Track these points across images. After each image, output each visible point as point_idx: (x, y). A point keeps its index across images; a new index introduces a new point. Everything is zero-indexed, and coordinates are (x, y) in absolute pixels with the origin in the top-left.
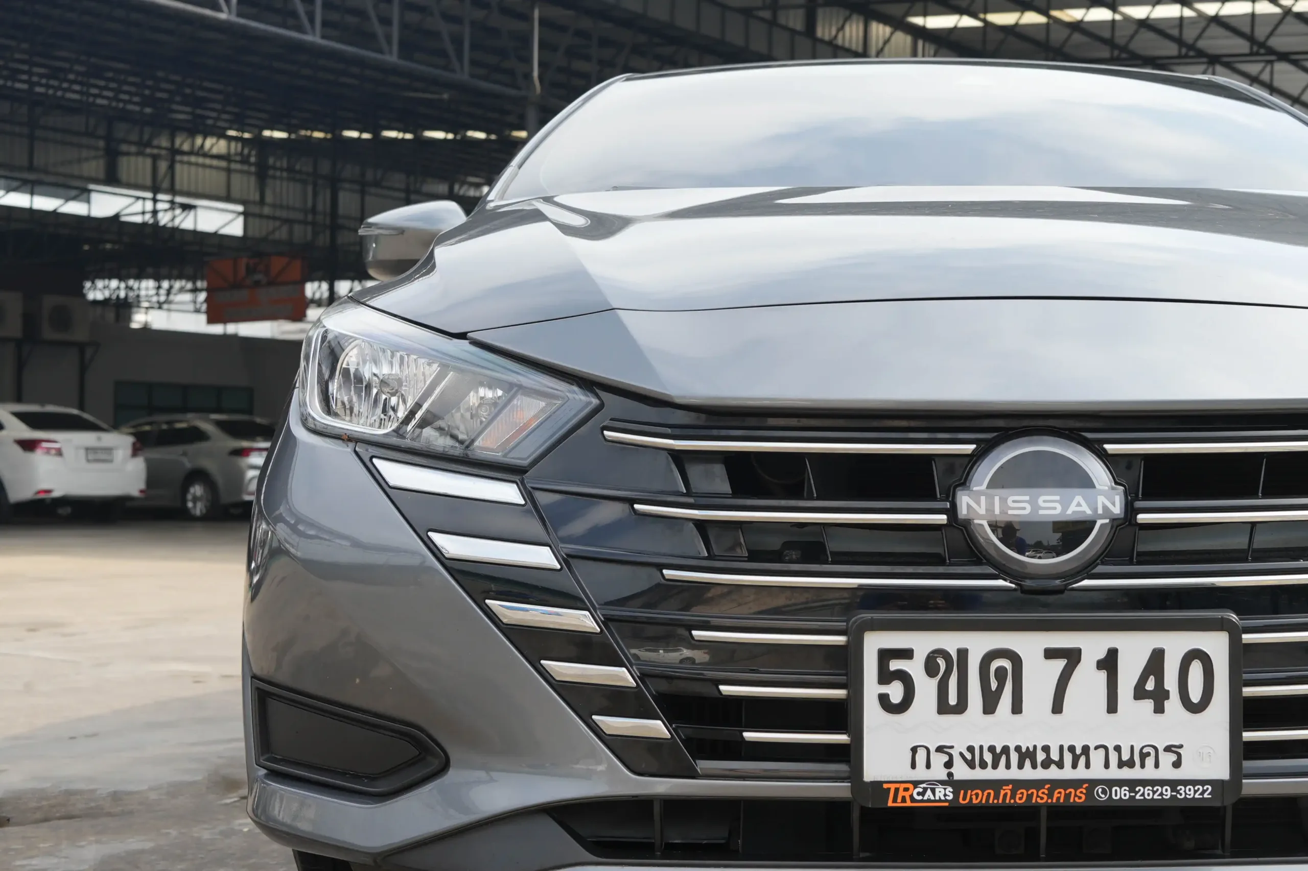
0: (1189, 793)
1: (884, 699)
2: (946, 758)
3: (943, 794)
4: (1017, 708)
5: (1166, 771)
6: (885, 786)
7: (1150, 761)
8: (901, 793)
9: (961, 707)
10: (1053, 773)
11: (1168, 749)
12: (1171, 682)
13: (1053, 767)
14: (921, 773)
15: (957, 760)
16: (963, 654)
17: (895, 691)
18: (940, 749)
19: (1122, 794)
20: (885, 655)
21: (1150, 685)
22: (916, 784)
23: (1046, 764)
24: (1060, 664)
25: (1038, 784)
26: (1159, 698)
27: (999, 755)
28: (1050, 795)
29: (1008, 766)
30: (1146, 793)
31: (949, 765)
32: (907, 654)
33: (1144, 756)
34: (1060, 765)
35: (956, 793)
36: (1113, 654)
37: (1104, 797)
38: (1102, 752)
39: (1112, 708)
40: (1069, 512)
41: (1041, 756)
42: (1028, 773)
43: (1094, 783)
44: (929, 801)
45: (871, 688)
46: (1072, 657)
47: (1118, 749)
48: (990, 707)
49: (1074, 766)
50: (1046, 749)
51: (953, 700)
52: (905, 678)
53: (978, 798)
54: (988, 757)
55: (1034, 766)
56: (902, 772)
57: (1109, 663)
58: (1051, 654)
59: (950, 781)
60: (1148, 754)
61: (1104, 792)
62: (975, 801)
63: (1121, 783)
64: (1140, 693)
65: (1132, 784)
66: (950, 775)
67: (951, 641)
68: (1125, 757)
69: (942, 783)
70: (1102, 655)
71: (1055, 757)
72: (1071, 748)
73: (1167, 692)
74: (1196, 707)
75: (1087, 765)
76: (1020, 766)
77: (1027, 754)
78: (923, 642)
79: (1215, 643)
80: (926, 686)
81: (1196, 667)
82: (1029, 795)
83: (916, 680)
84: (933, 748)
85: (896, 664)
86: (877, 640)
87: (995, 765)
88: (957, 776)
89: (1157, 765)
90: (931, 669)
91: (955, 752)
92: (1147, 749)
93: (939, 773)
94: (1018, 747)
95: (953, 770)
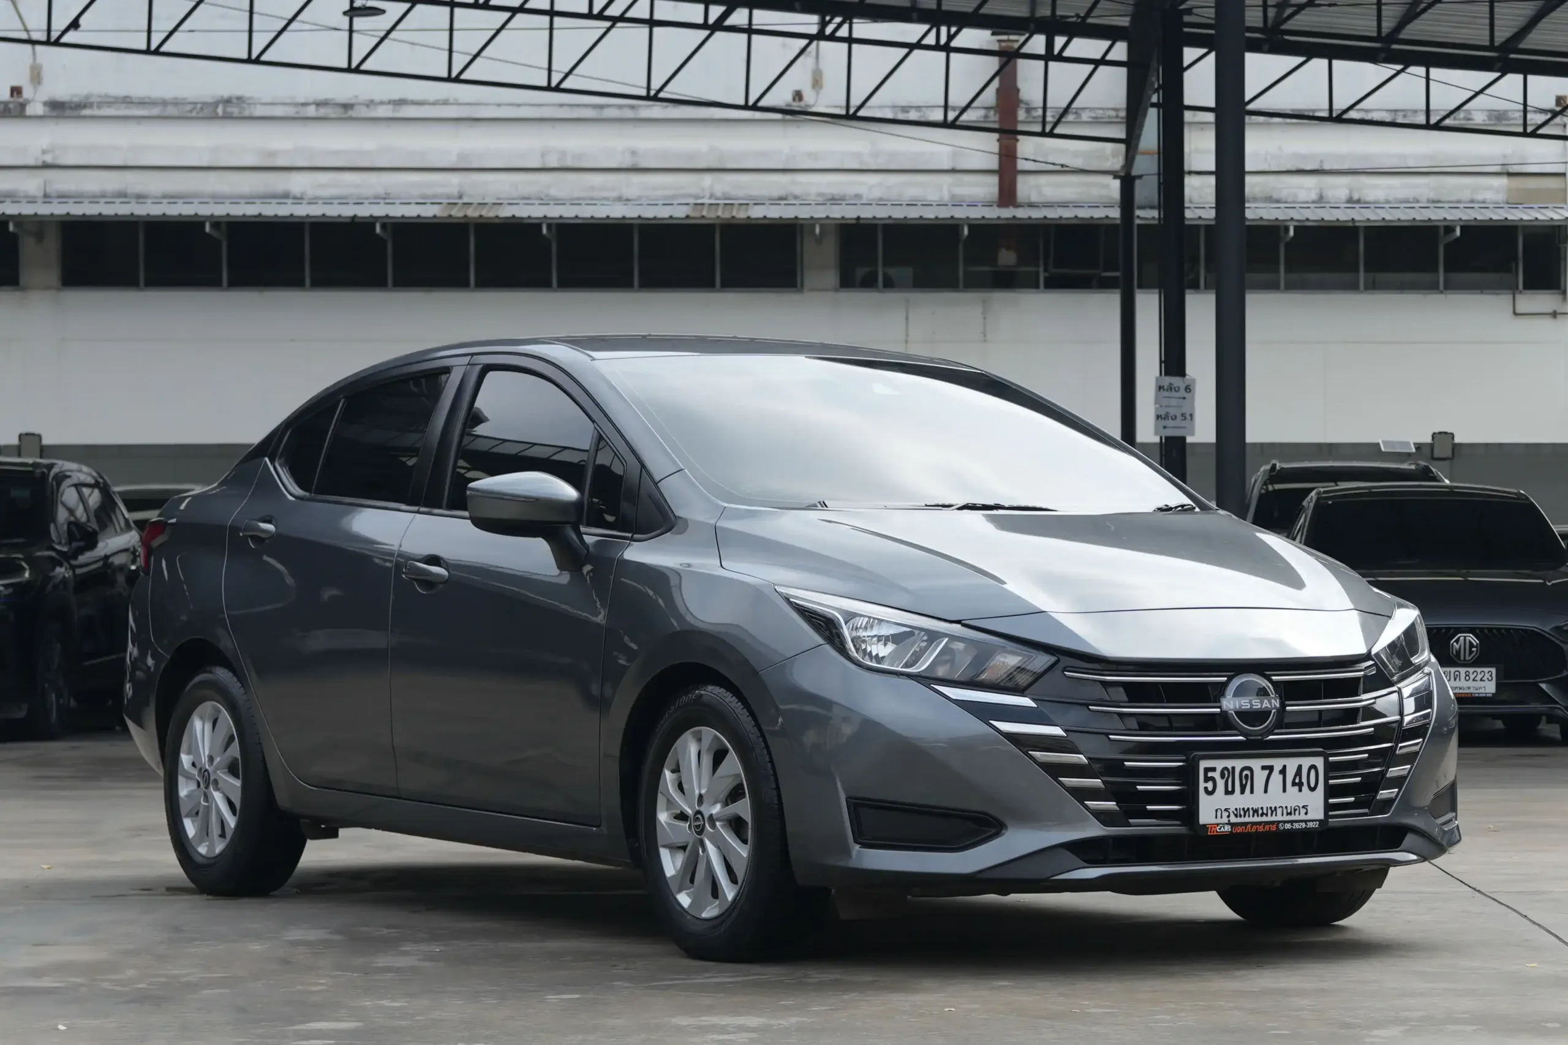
0: (1311, 825)
1: (1206, 789)
2: (1227, 814)
3: (1227, 828)
4: (1252, 792)
5: (1303, 817)
6: (1208, 826)
7: (1297, 812)
8: (1213, 829)
9: (1233, 792)
10: (1264, 819)
11: (1303, 807)
12: (1304, 780)
13: (1264, 816)
14: (1219, 820)
15: (1232, 815)
16: (1233, 768)
17: (1210, 785)
18: (1226, 810)
19: (1288, 826)
20: (1207, 770)
21: (1297, 781)
22: (1218, 825)
23: (1262, 814)
24: (1267, 772)
25: (1260, 823)
26: (1300, 785)
27: (1246, 811)
28: (1264, 828)
29: (1249, 816)
30: (1297, 826)
31: (1229, 816)
32: (1214, 769)
33: (1295, 810)
34: (1267, 815)
35: (1232, 828)
36: (1285, 767)
37: (1282, 828)
38: (1281, 808)
39: (1284, 790)
41: (1260, 812)
42: (1256, 819)
43: (1279, 822)
44: (1222, 832)
45: (1202, 785)
46: (1270, 769)
47: (1286, 807)
48: (1243, 792)
49: (1272, 815)
50: (1262, 808)
51: (1230, 789)
52: (1213, 779)
53: (1239, 830)
54: (1242, 813)
55: (1258, 816)
56: (1212, 820)
57: (1283, 771)
58: (1264, 768)
59: (1229, 823)
60: (1296, 809)
61: (1282, 826)
62: (1238, 831)
63: (1288, 822)
64: (1294, 784)
65: (1292, 822)
66: (1229, 821)
67: (1229, 763)
68: (1289, 811)
69: (1227, 824)
70: (1281, 768)
71: (1265, 812)
72: (1271, 808)
73: (1303, 783)
74: (1312, 789)
75: (1276, 815)
76: (1253, 816)
77: (1255, 811)
78: (1220, 764)
79: (1319, 762)
80: (1221, 783)
81: (1313, 772)
82: (1257, 828)
83: (1217, 781)
84: (1223, 810)
85: (1210, 774)
86: (1204, 764)
87: (1245, 816)
88: (1232, 821)
89: (1299, 814)
90: (1222, 776)
91: (1231, 811)
92: (1296, 808)
93: (1225, 820)
94: (1252, 808)
95: (1230, 818)
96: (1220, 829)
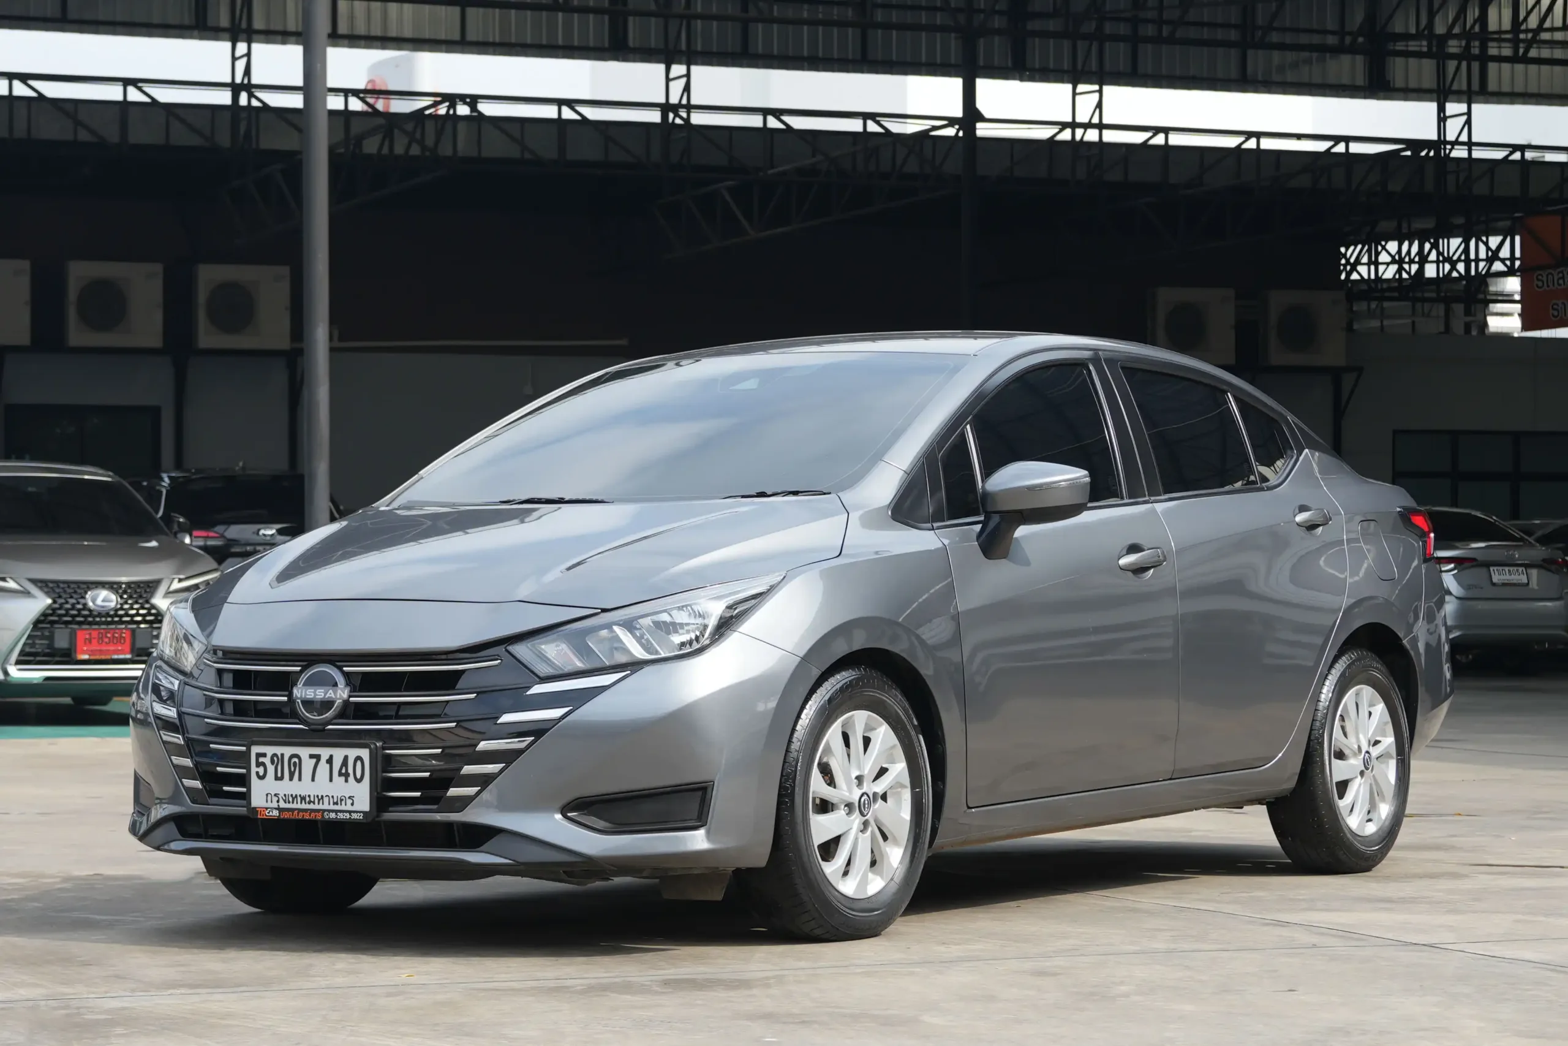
0: (355, 816)
1: (257, 773)
2: (277, 799)
3: (276, 813)
4: (300, 779)
5: (349, 807)
6: (257, 809)
7: (343, 803)
8: (262, 812)
9: (282, 778)
10: (311, 806)
11: (349, 798)
12: (350, 771)
13: (312, 804)
14: (269, 805)
15: (281, 800)
16: (282, 755)
17: (261, 770)
18: (275, 795)
19: (333, 815)
20: (259, 755)
21: (344, 771)
22: (267, 808)
23: (310, 802)
24: (314, 761)
25: (306, 810)
26: (347, 775)
27: (294, 797)
28: (310, 815)
29: (297, 803)
30: (341, 816)
31: (278, 801)
32: (264, 755)
33: (341, 800)
34: (314, 803)
35: (279, 813)
36: (331, 757)
37: (327, 817)
38: (327, 797)
39: (331, 780)
40: (327, 697)
41: (308, 799)
42: (304, 806)
43: (324, 811)
44: (271, 816)
45: (254, 769)
46: (317, 757)
47: (333, 797)
48: (291, 779)
49: (319, 804)
50: (309, 796)
51: (279, 775)
52: (263, 764)
53: (286, 815)
54: (291, 799)
55: (305, 803)
56: (265, 805)
57: (330, 761)
58: (312, 756)
59: (278, 809)
60: (343, 800)
61: (327, 815)
62: (286, 817)
63: (332, 811)
64: (340, 774)
65: (336, 812)
66: (278, 806)
67: (278, 750)
68: (335, 801)
69: (275, 809)
70: (328, 757)
71: (312, 800)
72: (318, 796)
73: (349, 774)
74: (359, 781)
75: (323, 804)
76: (301, 803)
77: (303, 798)
78: (270, 750)
79: (365, 753)
80: (271, 769)
81: (359, 763)
82: (303, 815)
83: (268, 767)
84: (273, 794)
85: (261, 760)
86: (255, 750)
87: (293, 803)
88: (281, 806)
89: (346, 805)
90: (272, 762)
91: (280, 797)
92: (343, 798)
93: (275, 805)
94: (300, 796)
95: (280, 804)
96: (268, 813)
